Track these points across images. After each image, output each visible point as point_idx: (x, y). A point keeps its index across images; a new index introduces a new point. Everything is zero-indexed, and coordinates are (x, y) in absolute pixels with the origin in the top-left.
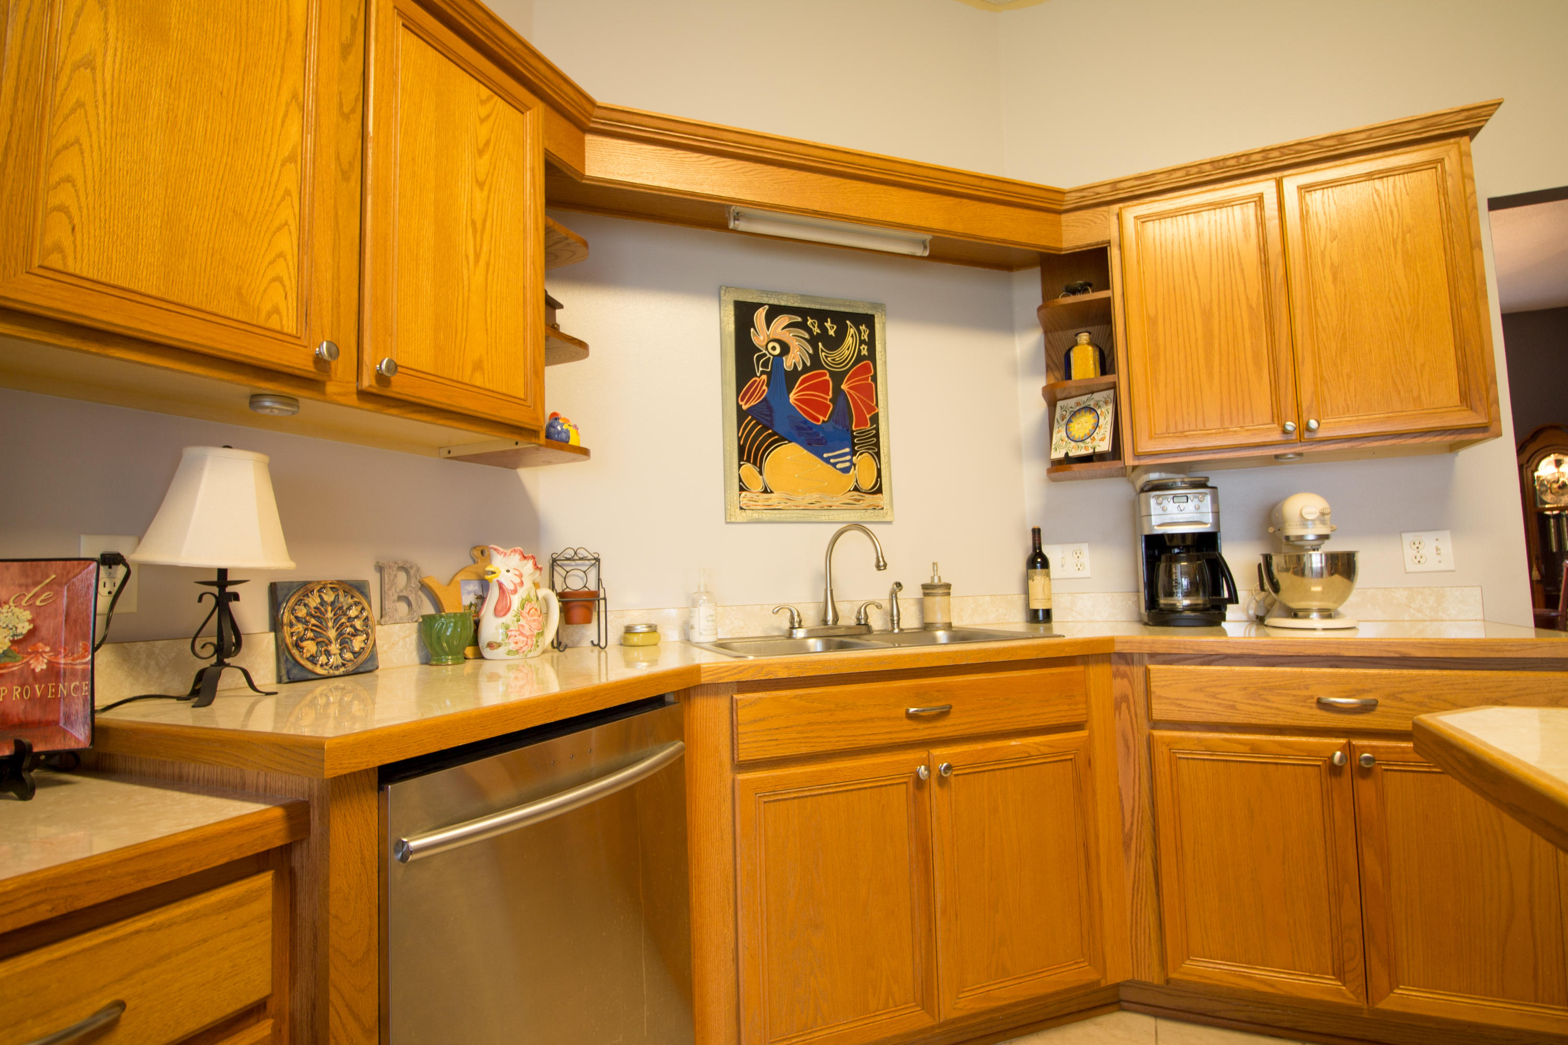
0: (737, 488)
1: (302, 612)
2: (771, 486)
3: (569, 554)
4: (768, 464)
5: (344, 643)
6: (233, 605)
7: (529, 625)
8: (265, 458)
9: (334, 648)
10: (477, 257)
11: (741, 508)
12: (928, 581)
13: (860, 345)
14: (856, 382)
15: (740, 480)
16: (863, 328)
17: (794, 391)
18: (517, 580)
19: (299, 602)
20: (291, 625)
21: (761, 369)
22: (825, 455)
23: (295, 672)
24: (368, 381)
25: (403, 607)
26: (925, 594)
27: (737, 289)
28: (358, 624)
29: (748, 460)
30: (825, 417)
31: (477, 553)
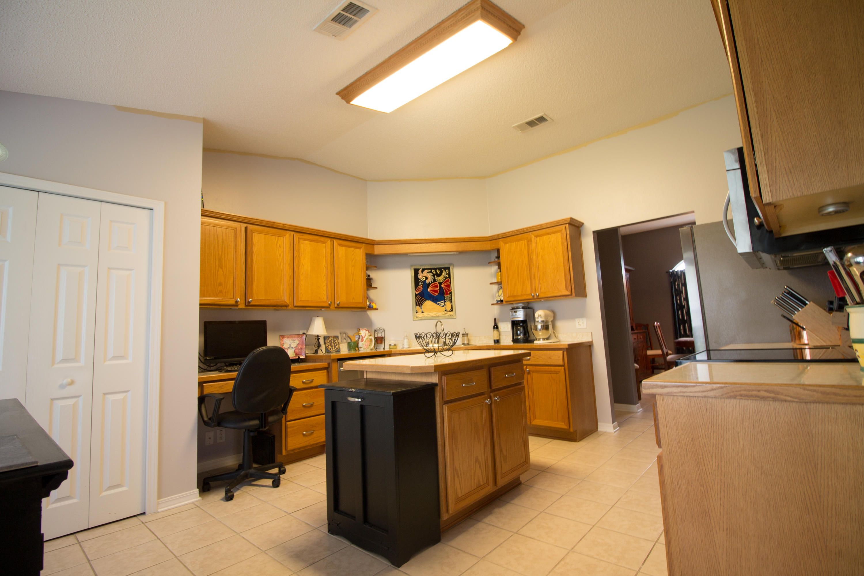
0: (415, 312)
1: (328, 341)
2: (424, 311)
3: (378, 329)
4: (423, 306)
5: (335, 346)
6: (319, 340)
7: (368, 344)
8: (323, 318)
9: (334, 347)
10: (353, 279)
11: (416, 317)
12: (463, 333)
13: (446, 275)
14: (446, 284)
15: (416, 310)
16: (447, 270)
17: (429, 288)
18: (365, 335)
19: (328, 340)
20: (327, 343)
21: (421, 284)
22: (438, 303)
23: (328, 351)
24: (336, 306)
25: (345, 340)
26: (463, 336)
27: (414, 265)
28: (337, 343)
29: (418, 306)
30: (437, 293)
31: (358, 330)
